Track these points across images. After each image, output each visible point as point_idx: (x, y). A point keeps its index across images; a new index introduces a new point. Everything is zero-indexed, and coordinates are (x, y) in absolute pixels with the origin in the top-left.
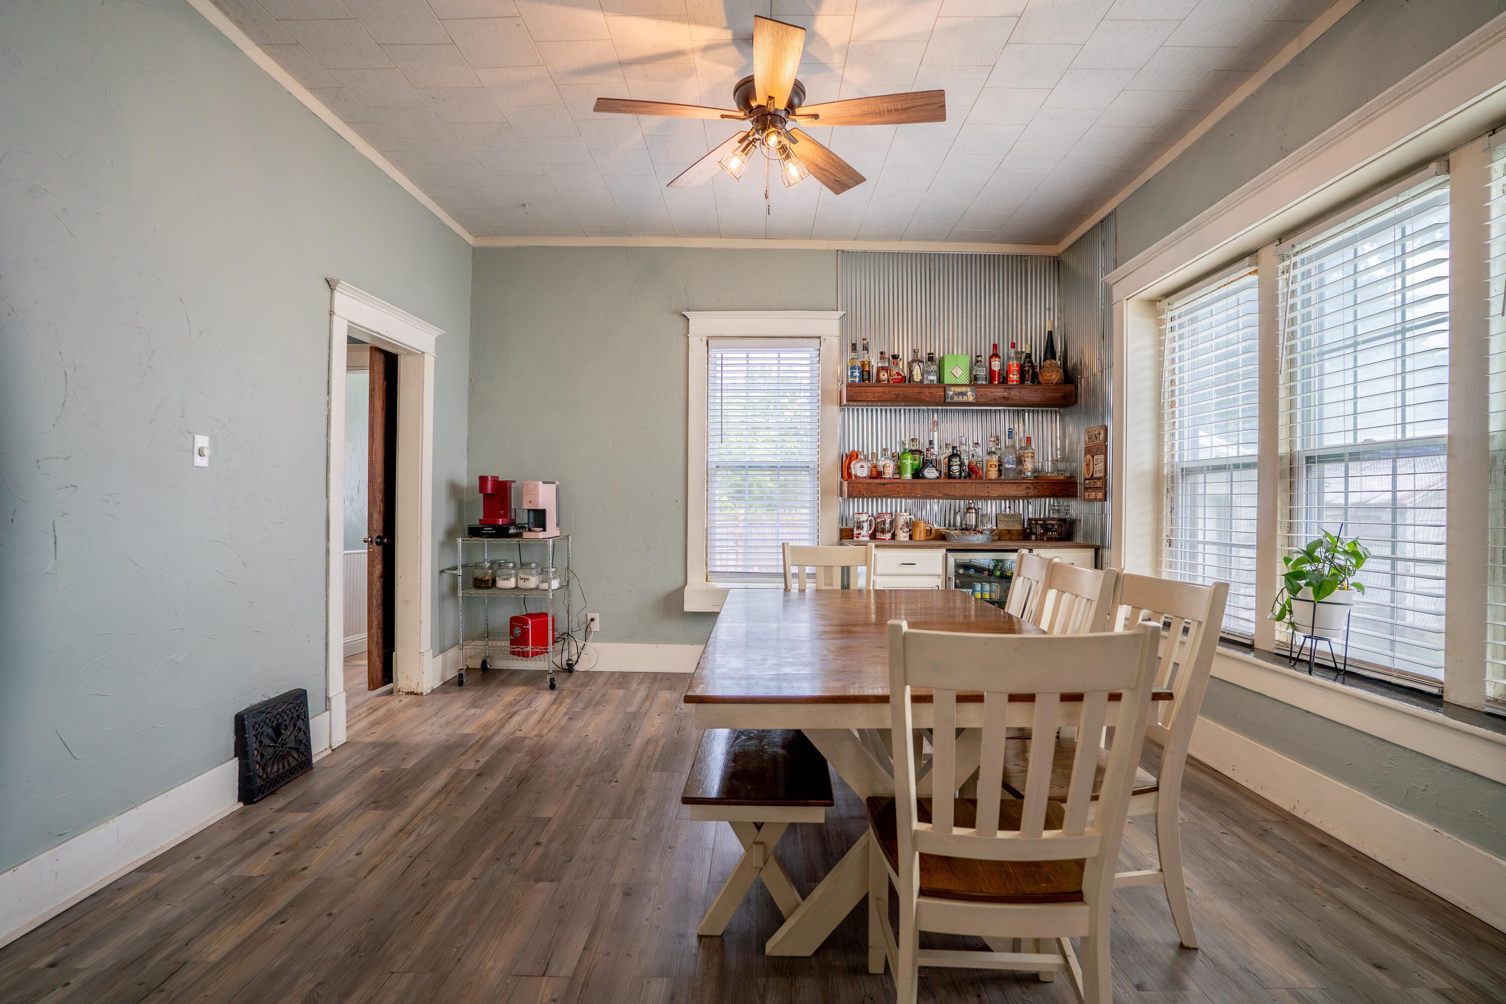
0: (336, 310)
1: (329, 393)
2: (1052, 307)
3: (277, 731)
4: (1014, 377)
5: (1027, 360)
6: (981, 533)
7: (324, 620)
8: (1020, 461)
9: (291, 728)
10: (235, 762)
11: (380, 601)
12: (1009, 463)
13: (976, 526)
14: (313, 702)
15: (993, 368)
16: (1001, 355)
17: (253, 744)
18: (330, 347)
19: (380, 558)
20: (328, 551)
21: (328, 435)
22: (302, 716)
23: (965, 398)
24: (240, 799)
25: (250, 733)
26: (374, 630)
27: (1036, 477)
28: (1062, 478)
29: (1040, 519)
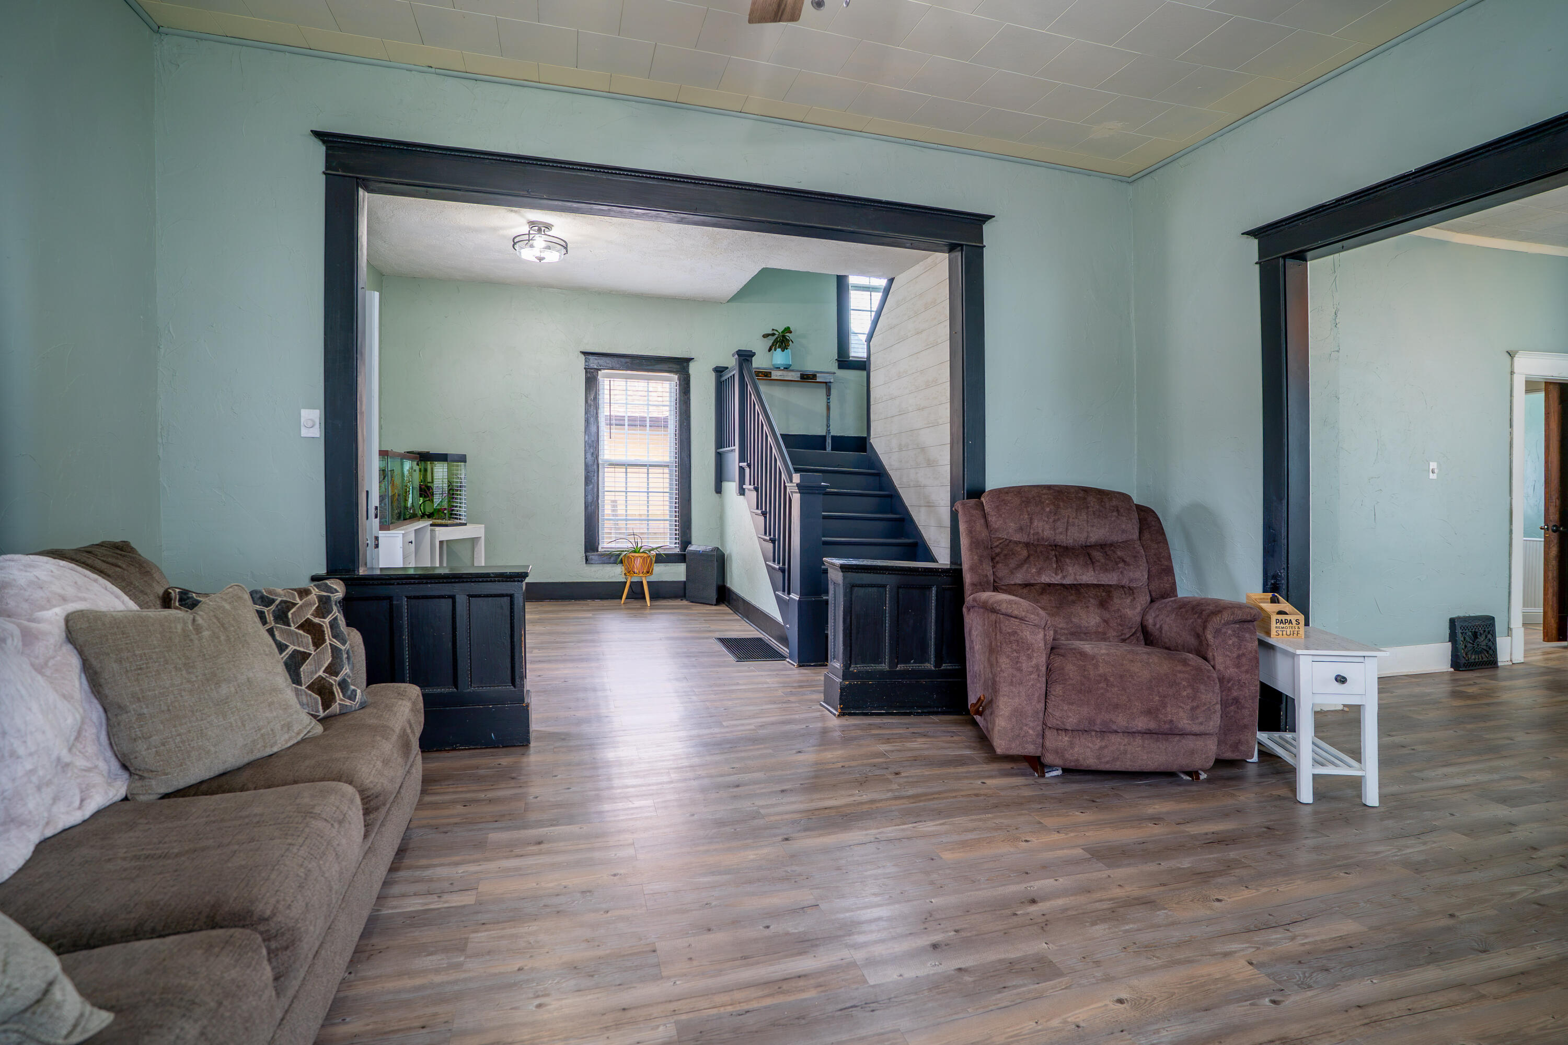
0: (1515, 371)
1: (1511, 426)
3: (1475, 635)
7: (1508, 576)
9: (1484, 636)
10: (1450, 644)
11: (1555, 574)
14: (1499, 627)
17: (1460, 637)
18: (1511, 396)
19: (1555, 541)
20: (1511, 531)
21: (1511, 454)
22: (1491, 632)
24: (1452, 667)
25: (1459, 631)
26: (1550, 596)
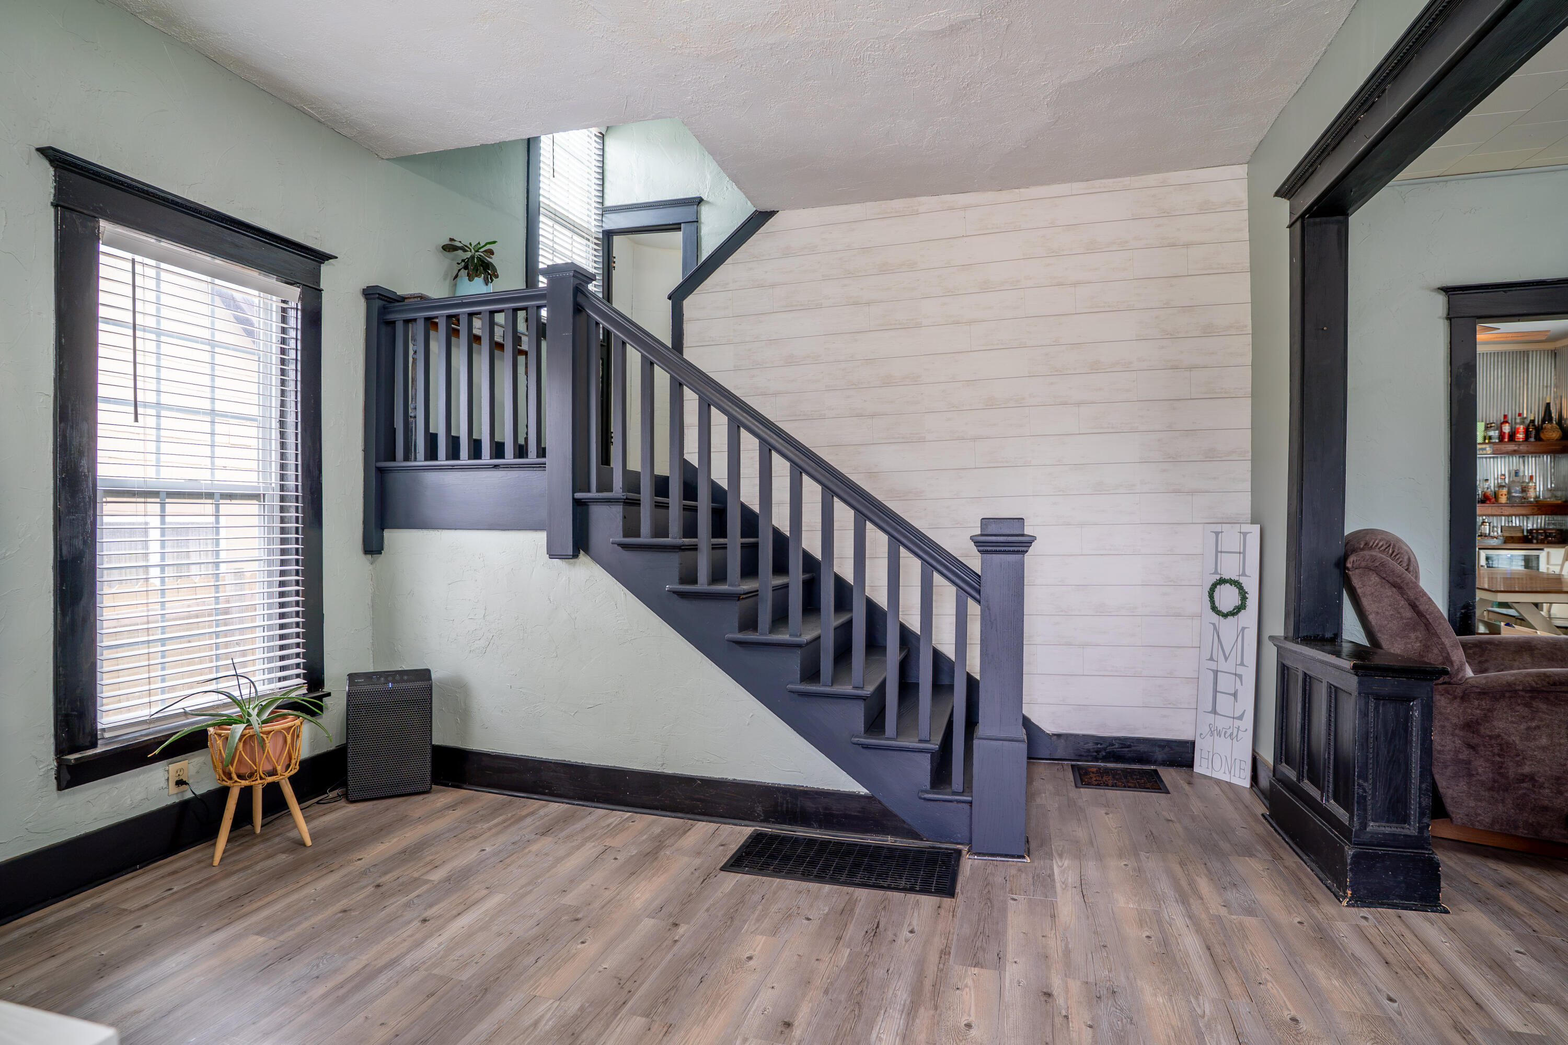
2: (1549, 385)
4: (1521, 436)
5: (1531, 424)
6: (1497, 538)
8: (1524, 490)
12: (1515, 492)
13: (1489, 534)
15: (1504, 431)
16: (1510, 421)
23: (1484, 452)
27: (1537, 501)
28: (1560, 502)
29: (1541, 529)
